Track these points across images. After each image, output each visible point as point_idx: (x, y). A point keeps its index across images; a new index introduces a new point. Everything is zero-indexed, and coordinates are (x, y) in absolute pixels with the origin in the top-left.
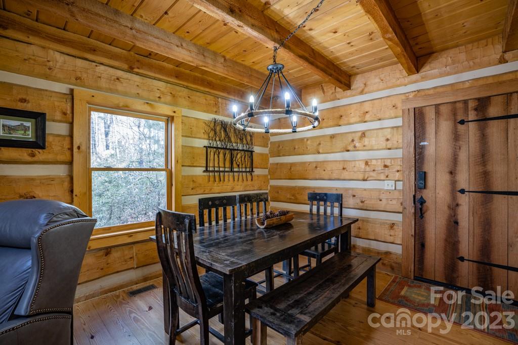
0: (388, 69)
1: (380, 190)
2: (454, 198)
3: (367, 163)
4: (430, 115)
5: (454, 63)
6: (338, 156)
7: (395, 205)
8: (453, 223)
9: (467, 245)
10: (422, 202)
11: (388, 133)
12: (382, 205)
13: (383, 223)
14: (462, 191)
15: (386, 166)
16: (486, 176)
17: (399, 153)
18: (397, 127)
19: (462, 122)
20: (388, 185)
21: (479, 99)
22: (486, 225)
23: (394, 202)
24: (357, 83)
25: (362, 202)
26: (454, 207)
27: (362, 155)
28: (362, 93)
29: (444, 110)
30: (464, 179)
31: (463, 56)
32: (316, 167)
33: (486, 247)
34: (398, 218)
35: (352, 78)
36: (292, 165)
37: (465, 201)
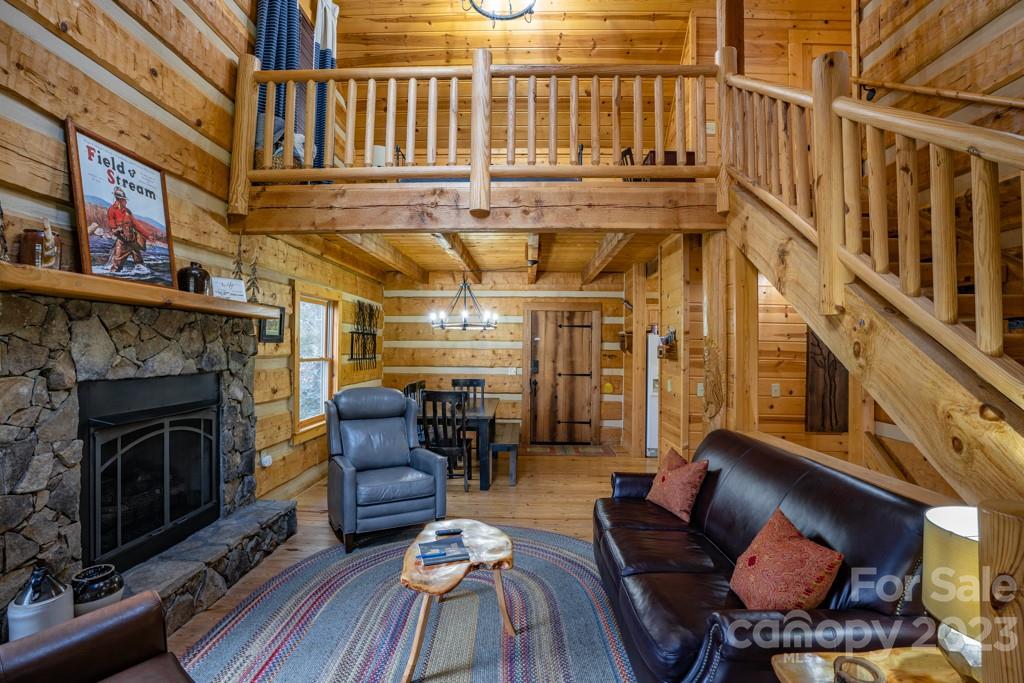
0: (514, 274)
1: (504, 376)
2: (555, 380)
3: (494, 352)
4: (542, 317)
5: (557, 283)
6: (468, 344)
7: (516, 387)
8: (554, 397)
9: (562, 415)
10: (536, 383)
11: (512, 328)
12: (506, 388)
13: (507, 403)
14: (560, 375)
15: (509, 355)
16: (572, 364)
17: (519, 345)
18: (519, 324)
19: (560, 326)
20: (512, 371)
21: (570, 312)
22: (572, 396)
23: (516, 385)
24: (487, 278)
25: (492, 386)
26: (555, 386)
27: (490, 345)
28: (491, 289)
29: (550, 315)
30: (561, 367)
31: (562, 280)
32: (444, 354)
33: (571, 412)
34: (518, 398)
35: (483, 274)
36: (414, 350)
37: (561, 381)
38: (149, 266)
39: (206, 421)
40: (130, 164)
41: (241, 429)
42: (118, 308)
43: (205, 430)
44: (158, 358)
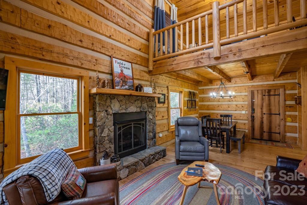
0: (243, 78)
1: (241, 114)
2: (262, 116)
3: (236, 106)
4: (256, 93)
5: (262, 79)
6: (226, 103)
7: (245, 118)
8: (262, 122)
9: (266, 129)
10: (253, 117)
11: (243, 97)
12: (241, 118)
13: (242, 124)
14: (264, 114)
15: (242, 107)
16: (270, 110)
17: (247, 103)
18: (246, 95)
19: (264, 95)
20: (244, 112)
21: (268, 90)
22: (270, 122)
23: (245, 117)
24: (233, 80)
25: (235, 117)
26: (262, 118)
27: (235, 103)
28: (235, 84)
29: (260, 92)
30: (265, 111)
31: (264, 78)
32: (218, 106)
33: (270, 128)
34: (247, 122)
35: (231, 79)
36: (208, 105)
37: (265, 116)
38: (128, 86)
39: (142, 124)
40: (124, 63)
41: (152, 126)
42: (121, 96)
43: (142, 126)
44: (130, 108)
